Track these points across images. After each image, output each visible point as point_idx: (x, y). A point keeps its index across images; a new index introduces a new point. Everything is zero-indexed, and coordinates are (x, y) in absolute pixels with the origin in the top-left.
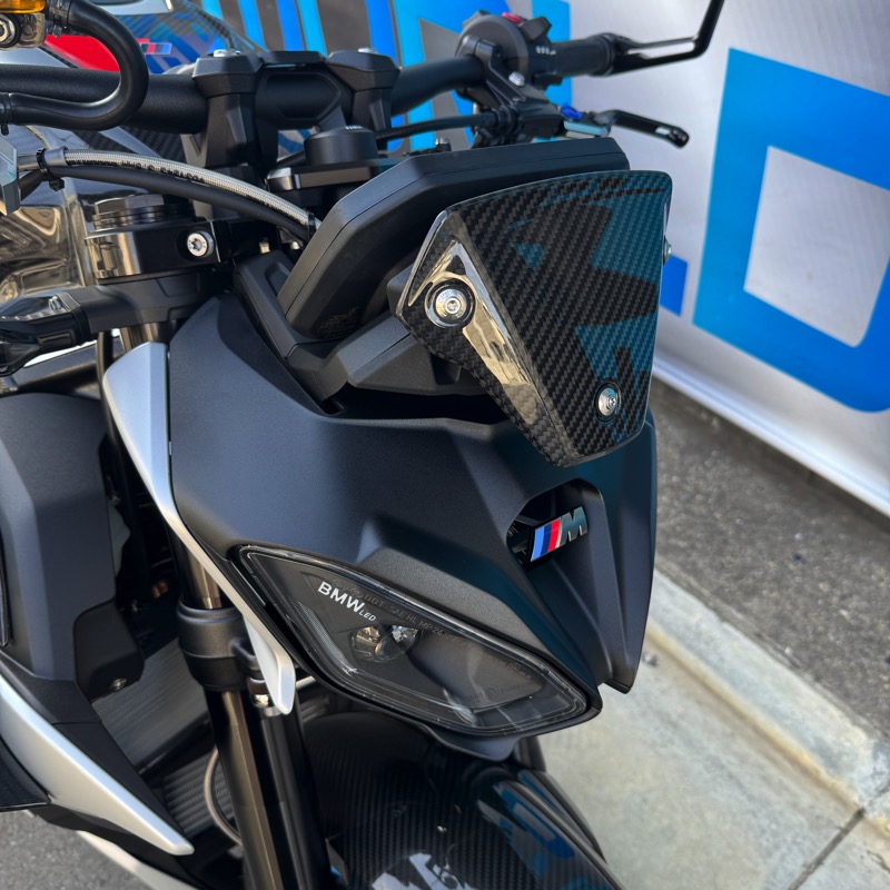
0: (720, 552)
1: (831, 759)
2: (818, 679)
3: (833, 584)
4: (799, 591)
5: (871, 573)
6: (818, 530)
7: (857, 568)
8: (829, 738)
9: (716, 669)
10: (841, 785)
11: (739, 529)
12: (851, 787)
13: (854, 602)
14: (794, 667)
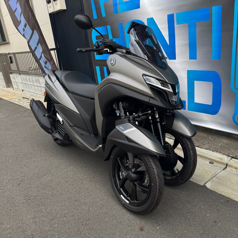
0: (198, 141)
1: (221, 159)
2: (217, 152)
3: (217, 142)
4: (212, 144)
5: (222, 140)
6: (213, 137)
7: (220, 140)
8: (220, 157)
9: (201, 153)
10: (223, 161)
11: (201, 139)
12: (225, 161)
13: (221, 144)
14: (213, 151)
